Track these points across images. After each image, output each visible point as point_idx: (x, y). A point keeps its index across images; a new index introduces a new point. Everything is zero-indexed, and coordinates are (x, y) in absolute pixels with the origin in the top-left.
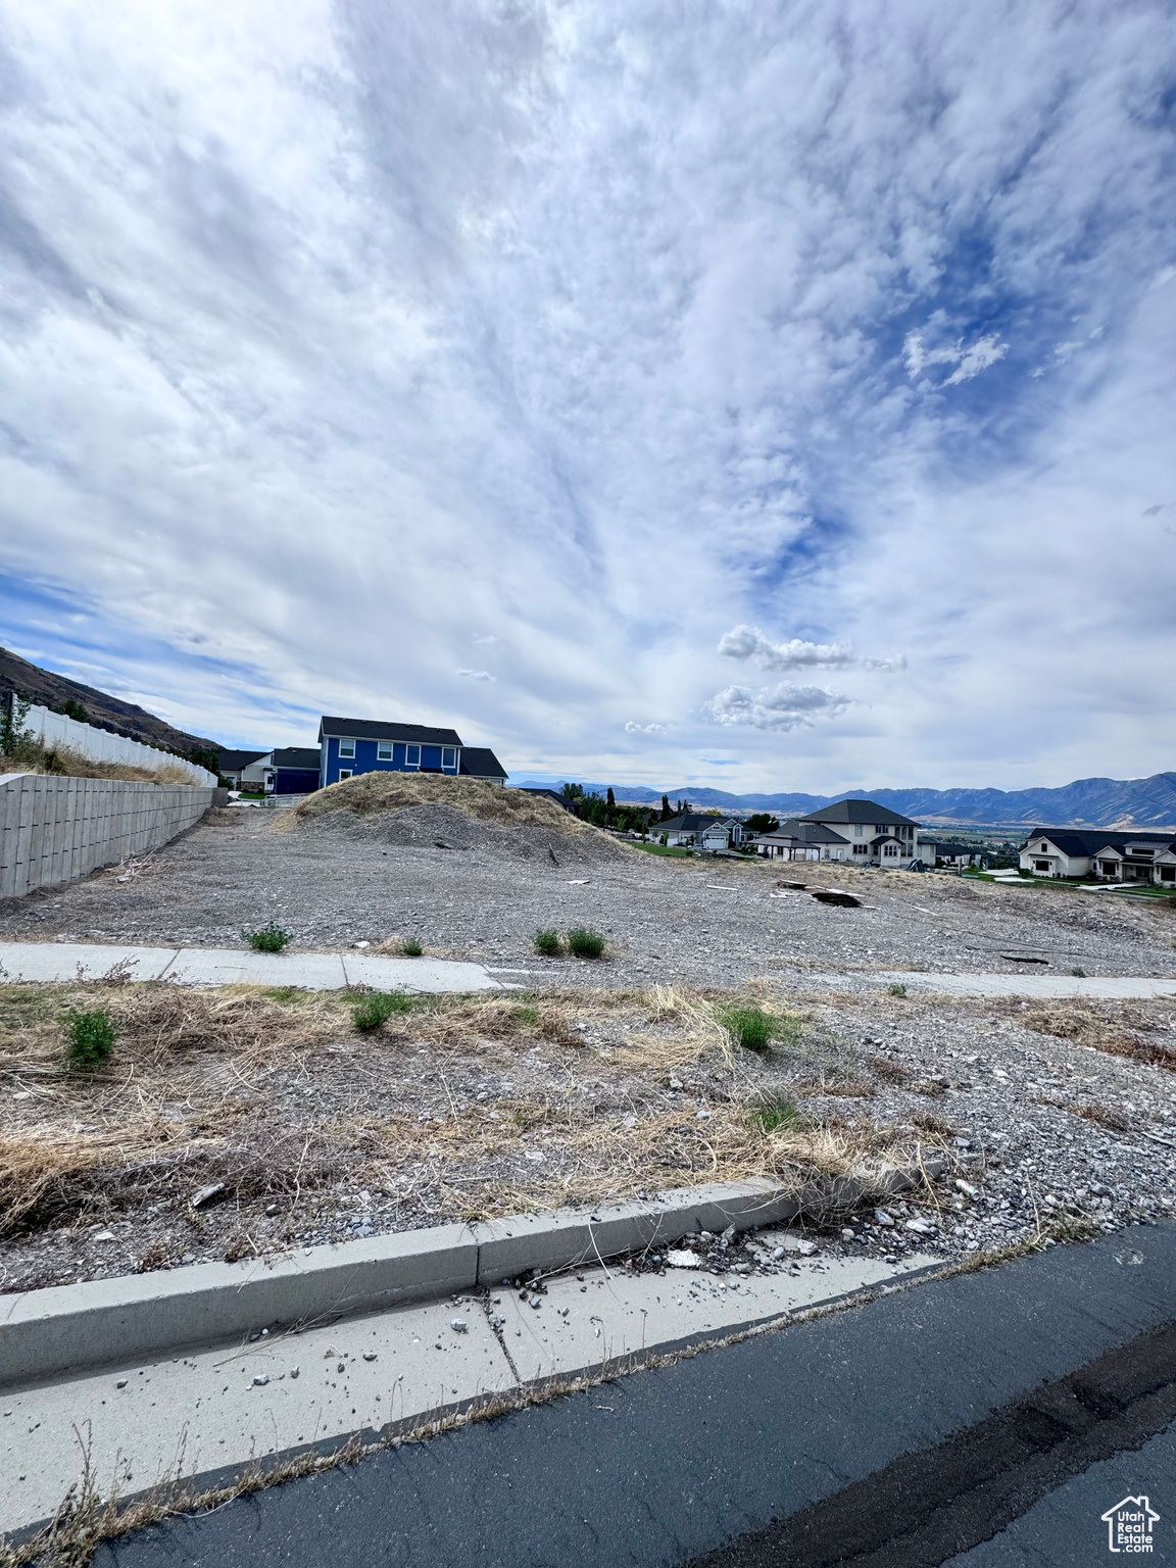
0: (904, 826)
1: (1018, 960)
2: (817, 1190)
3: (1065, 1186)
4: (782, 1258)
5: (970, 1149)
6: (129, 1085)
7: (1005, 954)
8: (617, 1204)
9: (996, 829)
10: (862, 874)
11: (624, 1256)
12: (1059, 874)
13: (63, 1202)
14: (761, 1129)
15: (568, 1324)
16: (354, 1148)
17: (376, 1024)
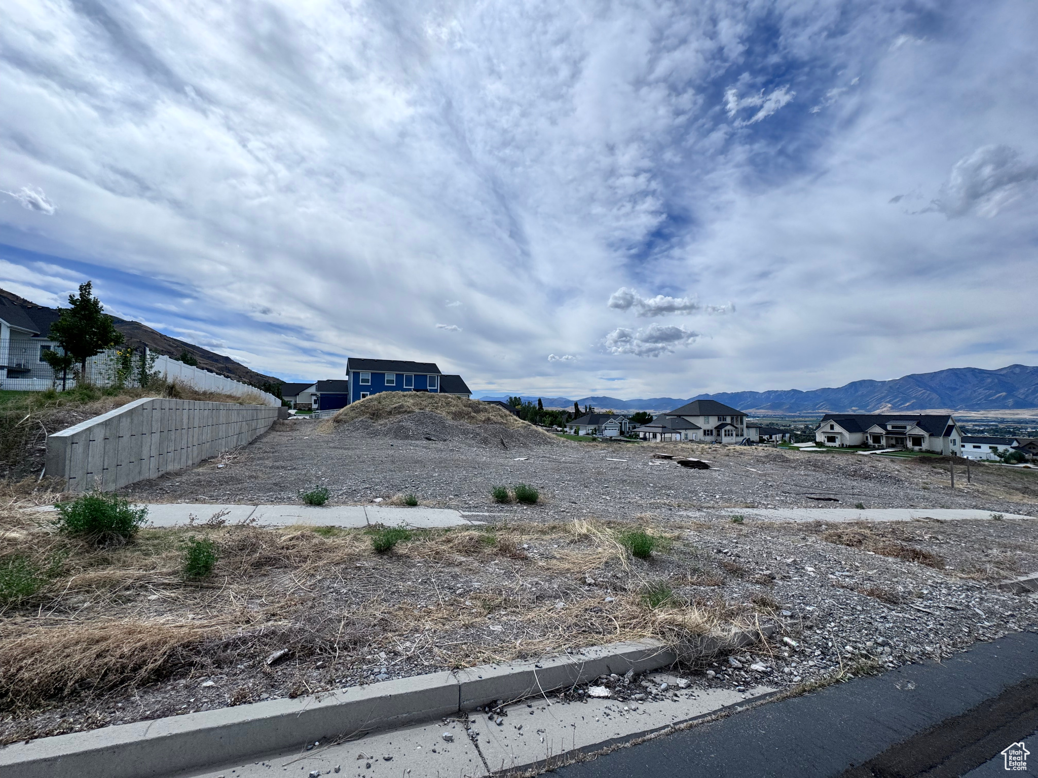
0: (737, 416)
1: (818, 499)
2: (688, 644)
3: (858, 640)
4: (666, 690)
5: (792, 617)
6: (224, 590)
7: (809, 496)
8: (553, 657)
9: (799, 417)
10: (710, 448)
11: (559, 691)
12: (843, 445)
13: (181, 663)
14: (648, 607)
15: (522, 735)
16: (375, 625)
17: (388, 548)
